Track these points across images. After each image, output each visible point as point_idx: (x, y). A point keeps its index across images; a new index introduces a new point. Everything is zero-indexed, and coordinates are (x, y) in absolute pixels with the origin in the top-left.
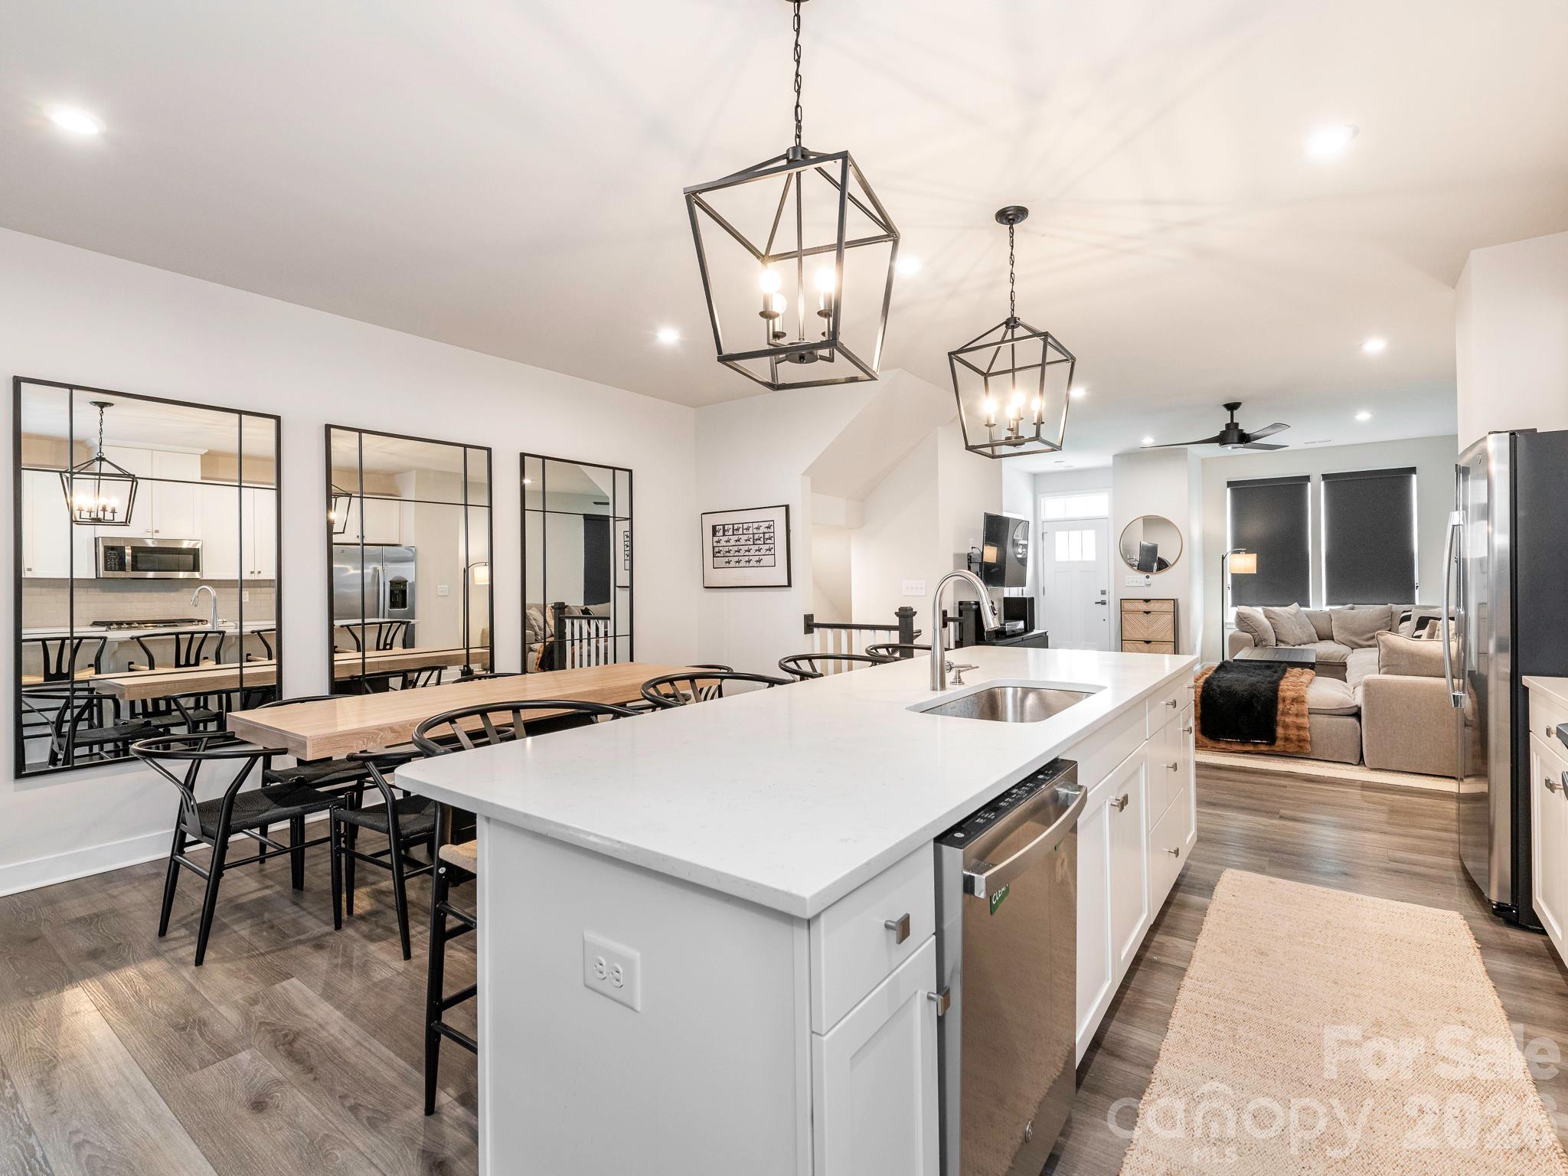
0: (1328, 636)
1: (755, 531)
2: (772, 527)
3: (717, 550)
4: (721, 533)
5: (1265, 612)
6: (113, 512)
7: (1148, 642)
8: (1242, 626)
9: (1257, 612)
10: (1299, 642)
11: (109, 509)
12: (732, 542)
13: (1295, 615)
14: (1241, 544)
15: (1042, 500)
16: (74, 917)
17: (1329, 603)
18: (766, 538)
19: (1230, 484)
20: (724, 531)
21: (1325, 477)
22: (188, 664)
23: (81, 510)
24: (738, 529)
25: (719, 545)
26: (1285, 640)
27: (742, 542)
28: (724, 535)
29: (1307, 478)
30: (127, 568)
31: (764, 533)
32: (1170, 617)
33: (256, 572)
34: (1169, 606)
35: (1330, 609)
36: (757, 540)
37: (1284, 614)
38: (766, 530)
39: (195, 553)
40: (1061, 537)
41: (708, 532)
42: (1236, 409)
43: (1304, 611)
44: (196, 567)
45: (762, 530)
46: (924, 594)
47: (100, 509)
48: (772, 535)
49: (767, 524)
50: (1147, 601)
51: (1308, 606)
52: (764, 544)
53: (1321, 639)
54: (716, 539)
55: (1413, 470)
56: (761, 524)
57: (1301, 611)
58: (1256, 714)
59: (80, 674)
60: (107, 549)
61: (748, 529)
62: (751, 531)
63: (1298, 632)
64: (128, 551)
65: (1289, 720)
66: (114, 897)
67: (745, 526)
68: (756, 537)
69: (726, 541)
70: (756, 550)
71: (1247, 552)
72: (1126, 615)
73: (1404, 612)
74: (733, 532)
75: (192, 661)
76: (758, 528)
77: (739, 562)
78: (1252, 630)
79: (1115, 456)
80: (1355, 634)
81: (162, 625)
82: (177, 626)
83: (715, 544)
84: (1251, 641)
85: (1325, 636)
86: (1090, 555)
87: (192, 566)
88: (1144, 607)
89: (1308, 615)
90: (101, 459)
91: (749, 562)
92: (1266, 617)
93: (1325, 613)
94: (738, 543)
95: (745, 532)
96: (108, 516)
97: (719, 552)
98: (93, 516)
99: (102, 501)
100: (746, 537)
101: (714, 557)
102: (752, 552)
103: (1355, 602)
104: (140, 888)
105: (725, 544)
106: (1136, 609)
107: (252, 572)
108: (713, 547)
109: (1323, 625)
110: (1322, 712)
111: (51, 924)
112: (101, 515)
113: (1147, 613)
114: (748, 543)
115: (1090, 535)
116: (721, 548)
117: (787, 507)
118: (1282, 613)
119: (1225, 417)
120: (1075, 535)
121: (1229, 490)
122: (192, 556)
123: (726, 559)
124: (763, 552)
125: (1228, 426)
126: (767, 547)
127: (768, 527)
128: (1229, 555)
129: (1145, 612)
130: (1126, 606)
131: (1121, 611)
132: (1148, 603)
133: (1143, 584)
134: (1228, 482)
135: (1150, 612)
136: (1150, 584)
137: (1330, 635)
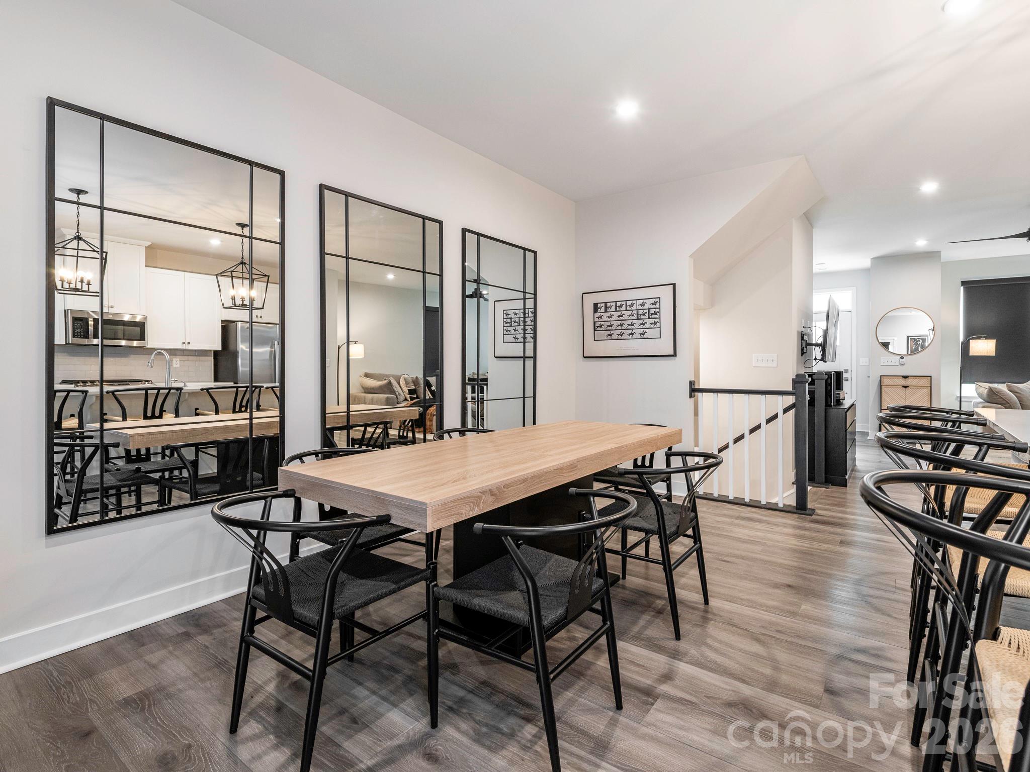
1: (640, 307)
2: (658, 304)
3: (598, 324)
4: (603, 310)
5: (1008, 386)
6: (89, 284)
11: (85, 281)
12: (615, 318)
16: (121, 698)
18: (652, 313)
19: (963, 283)
20: (606, 308)
22: (153, 417)
23: (62, 281)
24: (621, 306)
25: (600, 320)
27: (625, 317)
28: (606, 311)
30: (90, 336)
31: (649, 309)
32: (927, 391)
33: (186, 343)
34: (924, 382)
36: (641, 315)
38: (651, 306)
39: (142, 325)
41: (589, 309)
44: (142, 337)
45: (646, 306)
46: (776, 366)
47: (79, 280)
48: (658, 310)
49: (652, 301)
50: (905, 377)
52: (649, 318)
54: (597, 315)
56: (645, 301)
59: (66, 423)
60: (75, 319)
61: (632, 306)
62: (635, 307)
64: (91, 323)
66: (154, 667)
67: (629, 303)
68: (641, 312)
69: (608, 317)
70: (640, 324)
71: (986, 338)
72: (886, 389)
74: (616, 308)
75: (157, 414)
76: (642, 305)
77: (621, 335)
78: (1004, 402)
79: (871, 259)
81: (117, 384)
82: (129, 385)
83: (596, 320)
87: (139, 336)
88: (905, 382)
90: (79, 238)
91: (632, 334)
92: (1011, 391)
94: (621, 318)
95: (628, 308)
96: (85, 288)
97: (601, 326)
98: (73, 286)
99: (81, 274)
100: (629, 313)
101: (595, 330)
102: (636, 326)
104: (176, 653)
105: (607, 319)
106: (895, 384)
107: (184, 343)
108: (595, 323)
111: (99, 709)
112: (79, 286)
113: (905, 387)
114: (632, 317)
116: (602, 323)
117: (674, 285)
118: (1025, 389)
121: (962, 288)
122: (139, 328)
123: (608, 333)
124: (647, 325)
126: (652, 321)
127: (654, 304)
128: (970, 340)
129: (903, 386)
130: (886, 381)
131: (881, 386)
132: (907, 379)
133: (898, 364)
134: (962, 282)
135: (908, 386)
136: (904, 364)
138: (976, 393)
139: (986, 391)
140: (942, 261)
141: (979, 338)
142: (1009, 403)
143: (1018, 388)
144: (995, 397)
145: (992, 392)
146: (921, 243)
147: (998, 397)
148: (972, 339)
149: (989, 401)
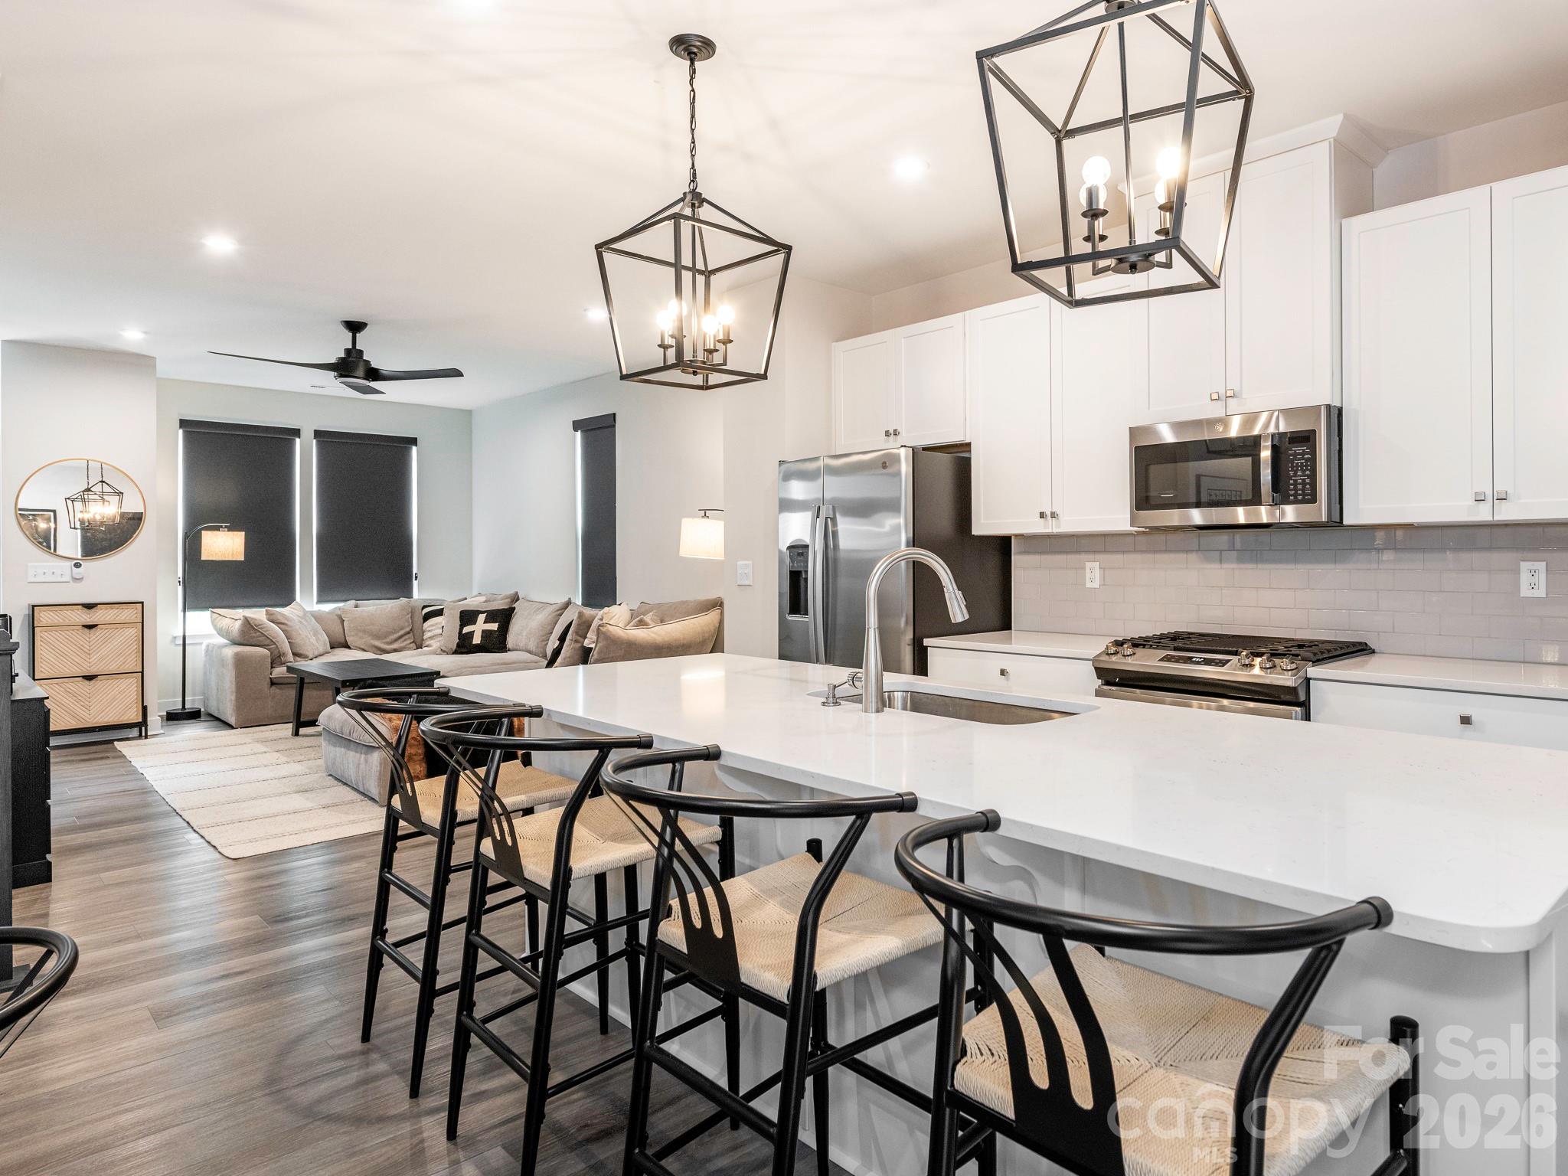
0: (340, 643)
5: (267, 612)
7: (90, 678)
9: (264, 617)
14: (197, 514)
17: (320, 601)
19: (183, 423)
21: (318, 434)
26: (301, 652)
29: (296, 432)
32: (136, 632)
42: (360, 332)
50: (89, 606)
55: (413, 441)
71: (230, 529)
72: (45, 635)
73: (424, 607)
78: (267, 642)
88: (88, 617)
89: (315, 617)
92: (272, 620)
93: (319, 613)
103: (360, 596)
106: (67, 622)
109: (333, 630)
113: (90, 627)
118: (286, 615)
119: (345, 339)
121: (181, 432)
125: (348, 351)
128: (203, 532)
129: (83, 626)
130: (43, 617)
131: (34, 628)
132: (93, 610)
133: (67, 578)
134: (181, 420)
135: (97, 625)
136: (82, 578)
137: (343, 641)
138: (212, 627)
139: (238, 624)
140: (158, 375)
141: (217, 528)
142: (275, 644)
143: (283, 615)
144: (254, 635)
145: (249, 626)
146: (132, 336)
147: (258, 633)
148: (207, 529)
149: (242, 642)
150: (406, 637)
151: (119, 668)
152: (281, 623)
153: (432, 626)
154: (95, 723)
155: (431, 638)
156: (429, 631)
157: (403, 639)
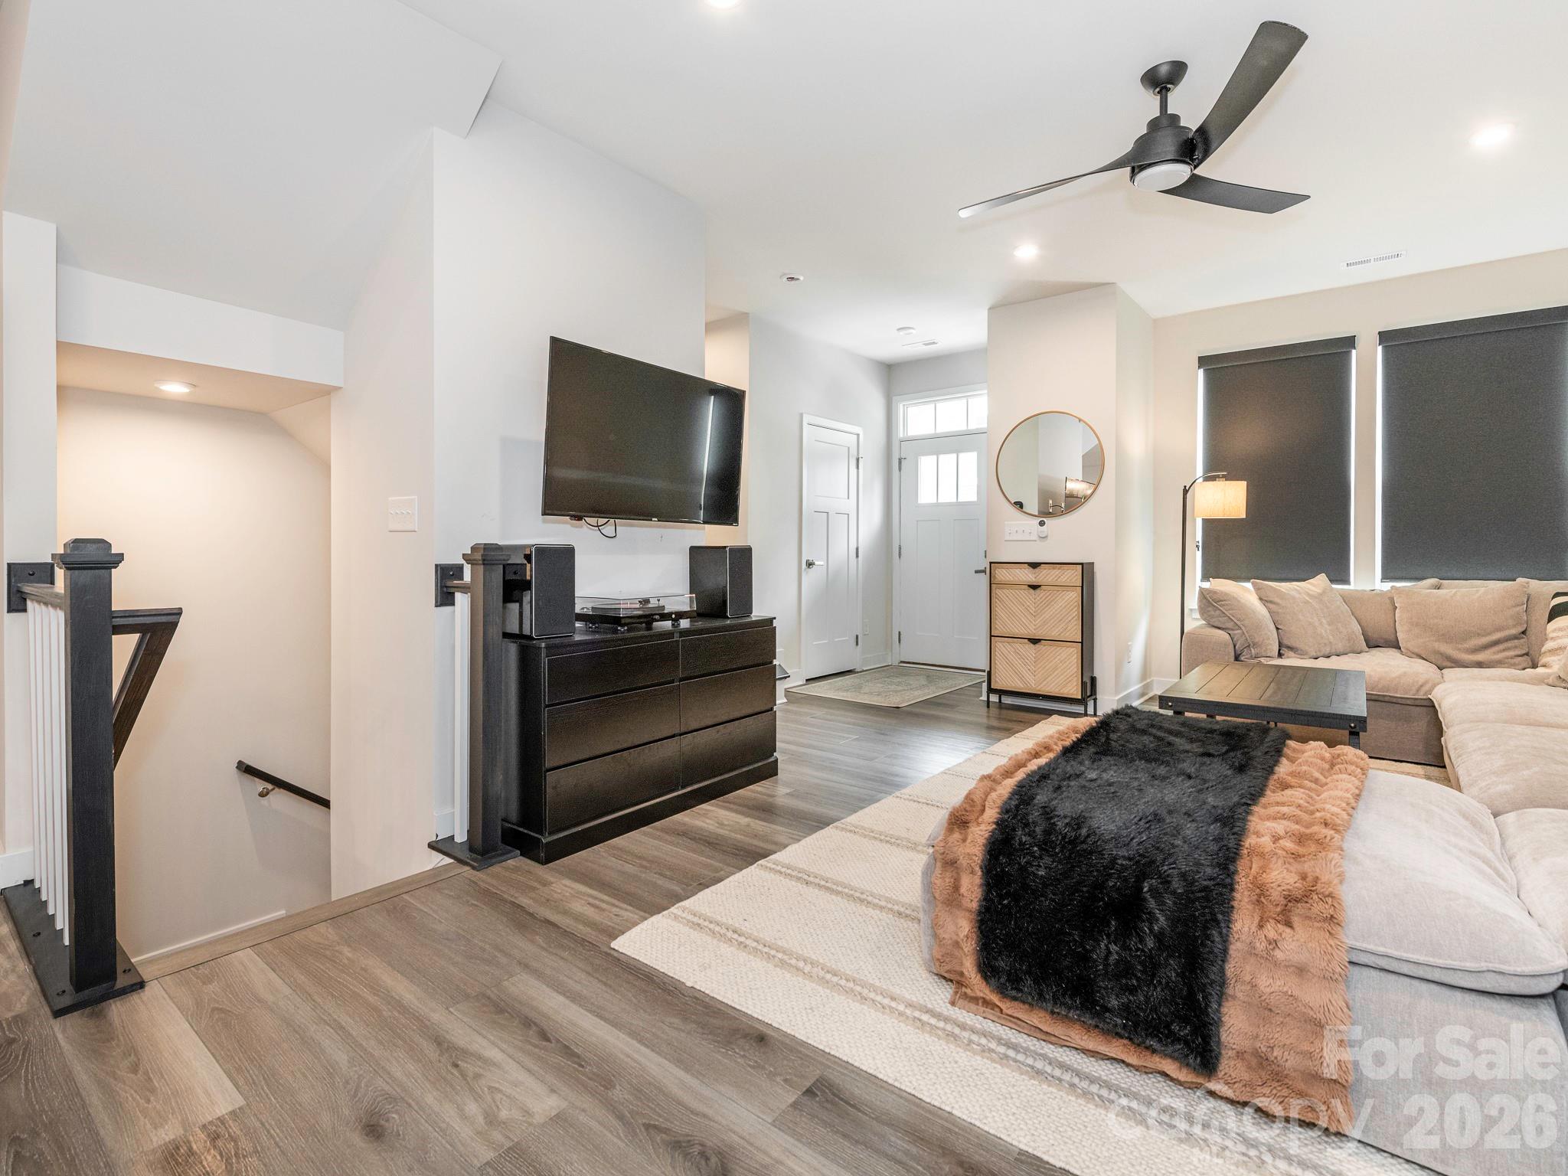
0: (1387, 642)
7: (1035, 641)
8: (1212, 617)
9: (1245, 592)
10: (1327, 651)
13: (1319, 598)
14: (1219, 466)
15: (901, 406)
17: (1386, 576)
19: (1203, 361)
21: (1385, 337)
26: (1296, 644)
29: (1350, 342)
32: (1075, 596)
34: (1074, 576)
35: (1392, 587)
37: (1297, 596)
40: (926, 463)
43: (1337, 590)
50: (1034, 565)
51: (1346, 581)
53: (1372, 644)
57: (1332, 589)
58: (1150, 943)
63: (1325, 630)
65: (1270, 984)
71: (1227, 478)
72: (998, 592)
73: (1557, 595)
78: (1230, 625)
79: (990, 309)
80: (1446, 637)
84: (1226, 645)
85: (1378, 641)
86: (969, 493)
88: (1029, 576)
89: (1347, 599)
92: (1261, 599)
93: (1382, 594)
106: (1017, 581)
109: (1378, 620)
110: (1405, 969)
113: (1034, 587)
115: (970, 460)
118: (1293, 593)
119: (1149, 105)
120: (948, 460)
121: (1201, 372)
125: (1154, 125)
128: (1197, 484)
129: (1029, 586)
130: (1000, 574)
131: (992, 585)
132: (1038, 570)
133: (1034, 536)
134: (1202, 357)
135: (1040, 586)
136: (1046, 537)
137: (1392, 637)
141: (1214, 479)
143: (1279, 592)
147: (1222, 613)
150: (1509, 644)
151: (1059, 635)
152: (1271, 602)
153: (1560, 629)
154: (1039, 691)
155: (1553, 651)
156: (1552, 638)
157: (1501, 647)
